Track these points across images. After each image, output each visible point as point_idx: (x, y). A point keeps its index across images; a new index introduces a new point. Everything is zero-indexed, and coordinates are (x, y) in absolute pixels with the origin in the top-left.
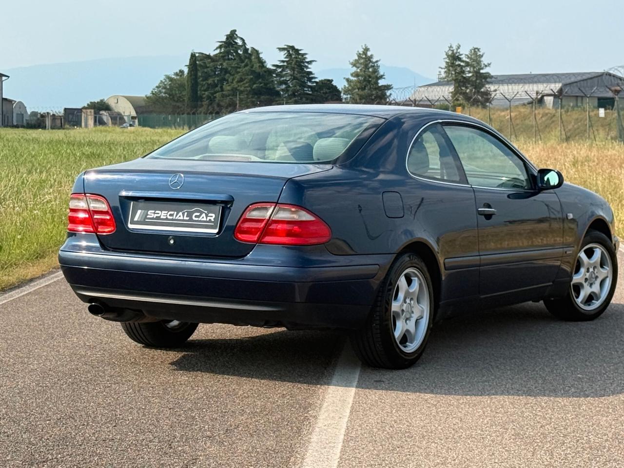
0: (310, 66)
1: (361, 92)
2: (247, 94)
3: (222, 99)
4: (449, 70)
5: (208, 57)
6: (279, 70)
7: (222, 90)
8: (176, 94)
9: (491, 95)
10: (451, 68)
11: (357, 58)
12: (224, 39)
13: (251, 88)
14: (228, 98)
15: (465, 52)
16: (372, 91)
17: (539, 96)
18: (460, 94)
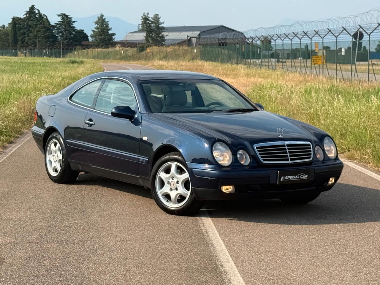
0: (74, 24)
1: (100, 37)
2: (42, 38)
3: (28, 40)
4: (143, 25)
5: (20, 19)
6: (58, 26)
7: (29, 36)
8: (3, 38)
9: (164, 38)
10: (144, 25)
11: (98, 20)
12: (28, 10)
13: (44, 35)
14: (32, 40)
15: (151, 16)
16: (105, 36)
17: (189, 38)
18: (150, 37)
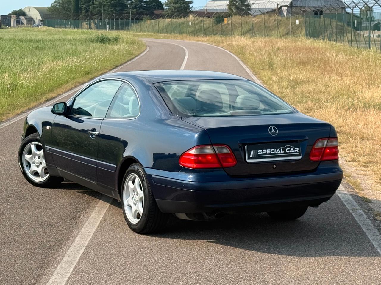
1: (175, 5)
2: (108, 7)
3: (93, 9)
7: (93, 4)
8: (66, 6)
9: (250, 6)
13: (111, 3)
14: (97, 9)
16: (181, 5)
17: (279, 6)
18: (233, 6)
